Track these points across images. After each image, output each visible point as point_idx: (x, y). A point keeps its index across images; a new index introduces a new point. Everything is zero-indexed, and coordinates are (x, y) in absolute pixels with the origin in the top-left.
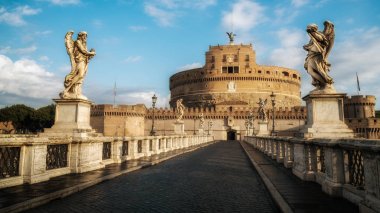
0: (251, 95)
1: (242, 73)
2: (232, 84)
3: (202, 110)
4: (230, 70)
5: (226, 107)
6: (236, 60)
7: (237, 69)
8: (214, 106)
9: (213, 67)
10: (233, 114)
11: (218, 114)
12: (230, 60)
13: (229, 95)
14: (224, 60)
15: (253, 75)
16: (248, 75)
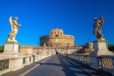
0: (62, 43)
1: (60, 37)
2: (57, 39)
3: (49, 47)
4: (57, 36)
5: (56, 46)
6: (58, 33)
7: (58, 35)
8: (52, 45)
9: (52, 35)
10: (58, 48)
11: (53, 48)
12: (57, 33)
13: (56, 42)
14: (55, 33)
15: (63, 37)
16: (61, 37)
